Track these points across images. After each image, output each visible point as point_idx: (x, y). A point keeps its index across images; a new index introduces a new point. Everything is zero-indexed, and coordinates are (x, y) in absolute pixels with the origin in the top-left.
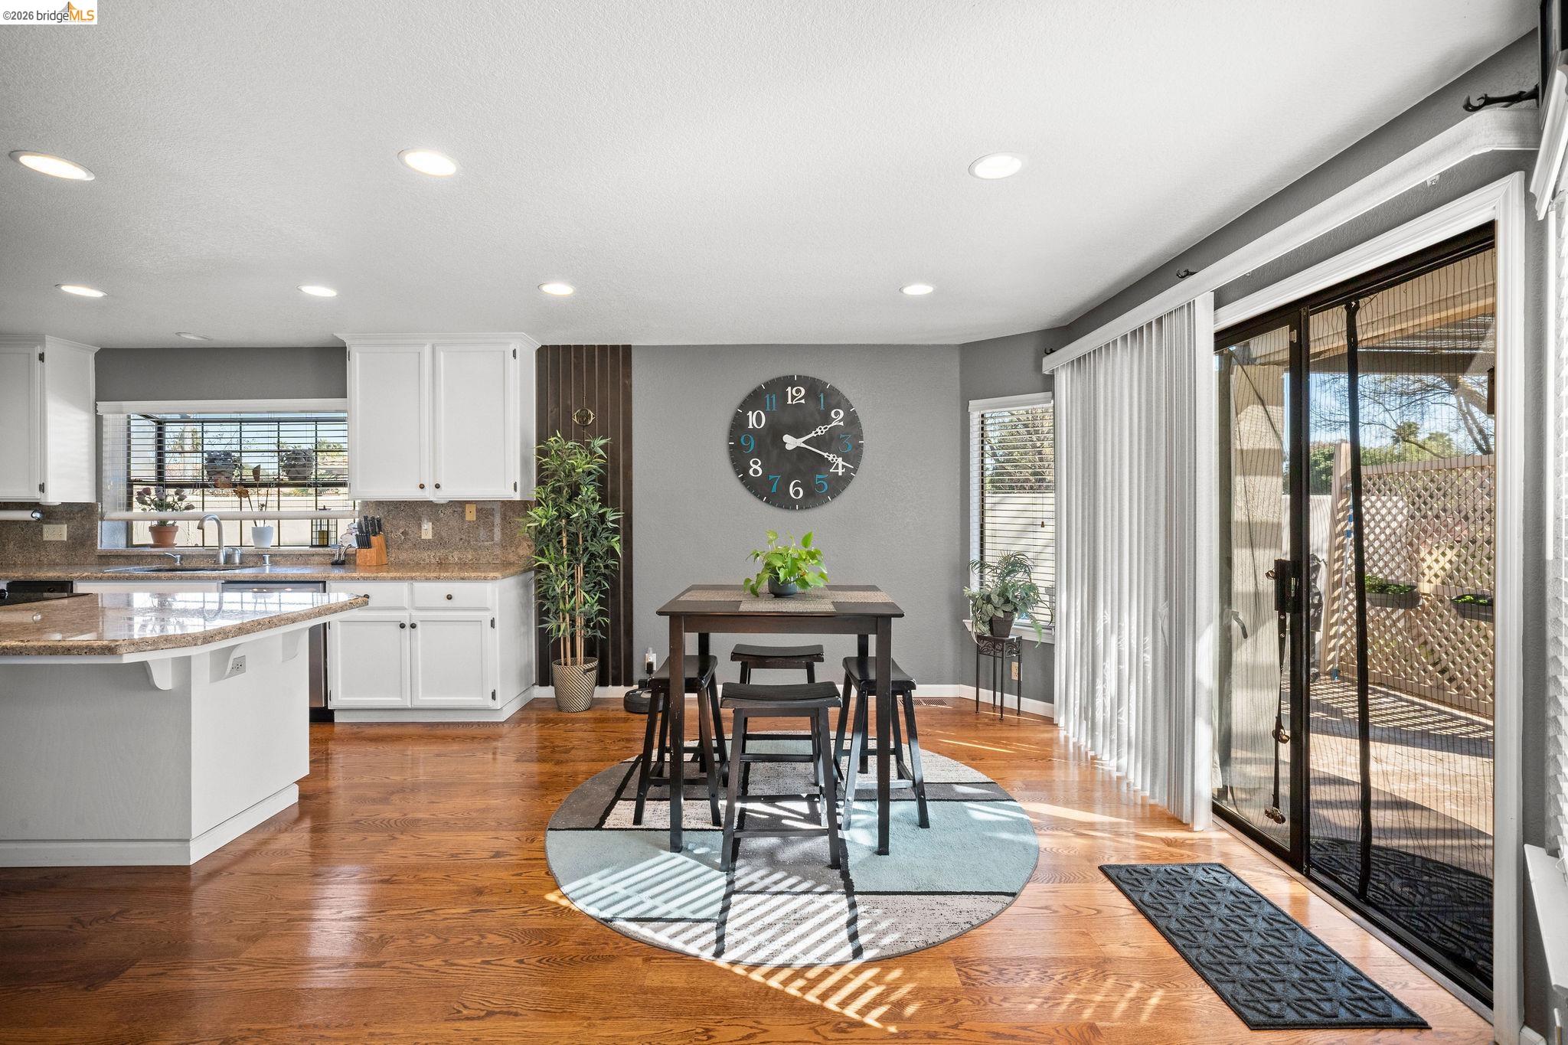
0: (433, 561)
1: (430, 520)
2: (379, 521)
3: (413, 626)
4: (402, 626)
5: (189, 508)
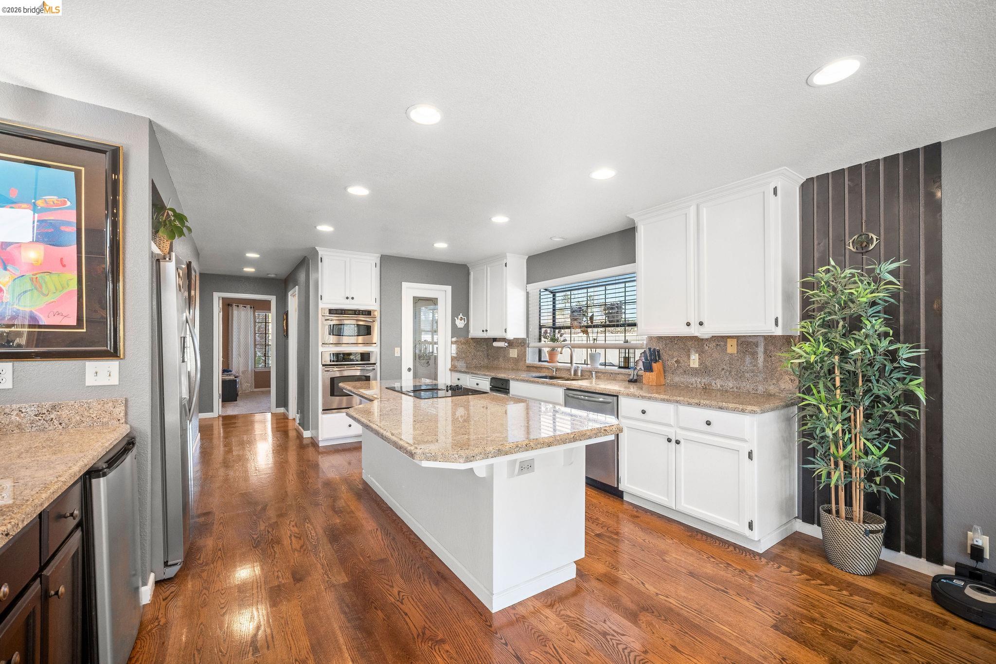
0: (699, 386)
1: (696, 352)
2: (658, 352)
3: (678, 442)
4: (669, 440)
5: (564, 341)
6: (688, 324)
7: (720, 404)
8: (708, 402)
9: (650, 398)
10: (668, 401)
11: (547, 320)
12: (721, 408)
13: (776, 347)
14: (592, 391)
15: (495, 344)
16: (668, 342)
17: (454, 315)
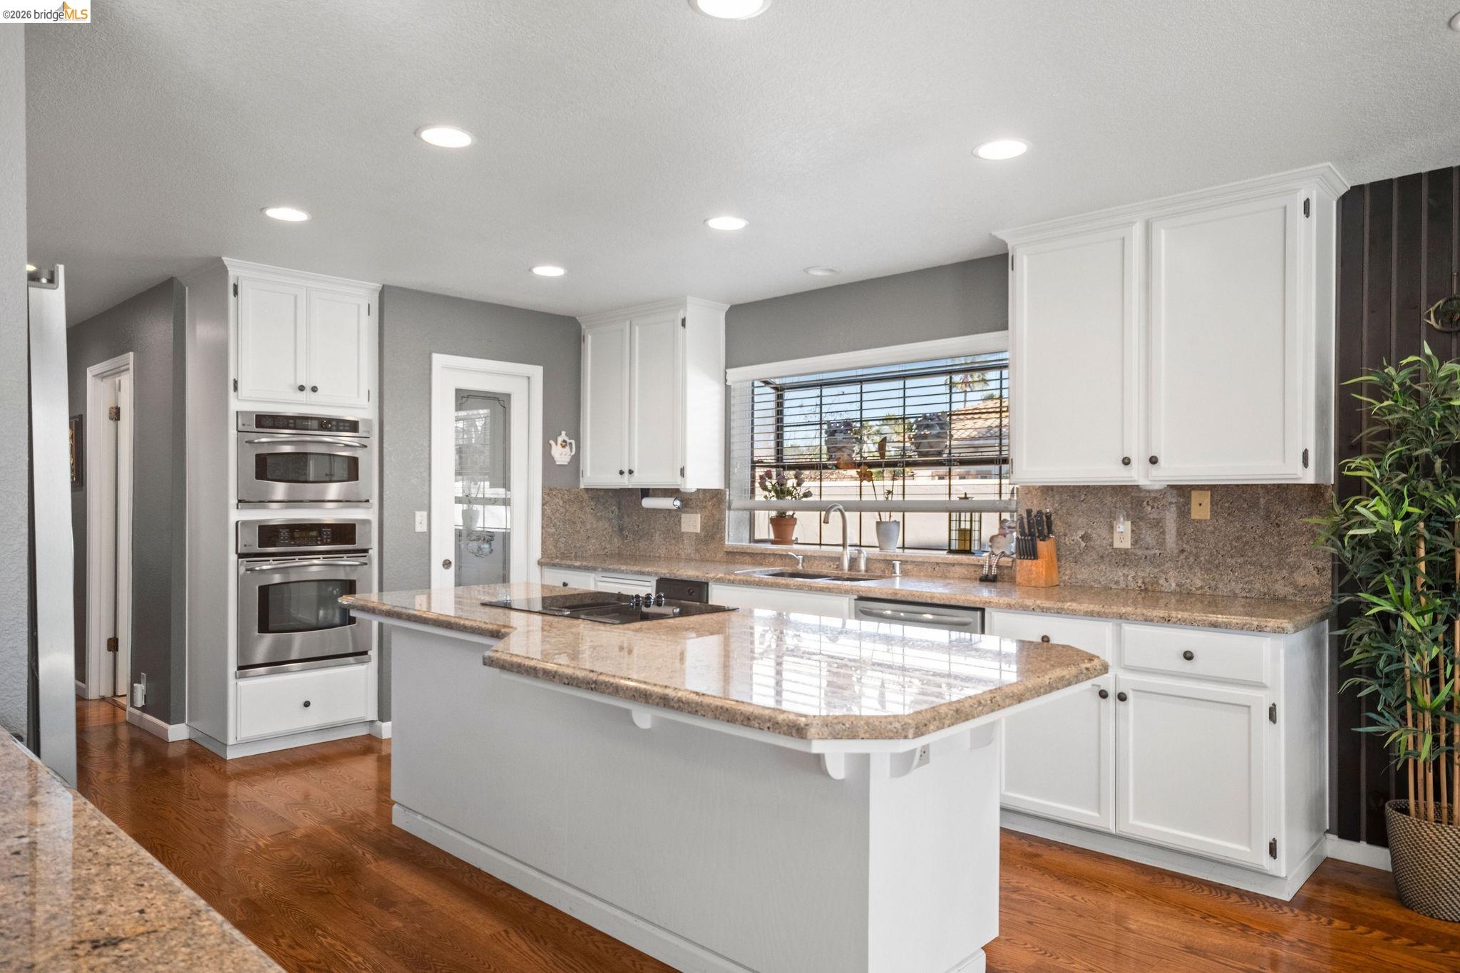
0: (1132, 585)
1: (1128, 517)
2: (1049, 517)
3: (1122, 697)
4: (1103, 694)
5: (807, 495)
6: (1126, 462)
7: (1213, 618)
8: (1186, 615)
9: (1059, 612)
10: (1100, 615)
11: (765, 451)
12: (1214, 625)
13: (1287, 506)
14: (923, 601)
15: (647, 503)
16: (1065, 497)
17: (549, 434)
